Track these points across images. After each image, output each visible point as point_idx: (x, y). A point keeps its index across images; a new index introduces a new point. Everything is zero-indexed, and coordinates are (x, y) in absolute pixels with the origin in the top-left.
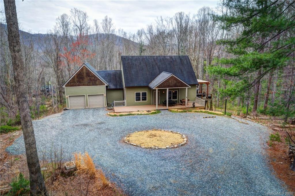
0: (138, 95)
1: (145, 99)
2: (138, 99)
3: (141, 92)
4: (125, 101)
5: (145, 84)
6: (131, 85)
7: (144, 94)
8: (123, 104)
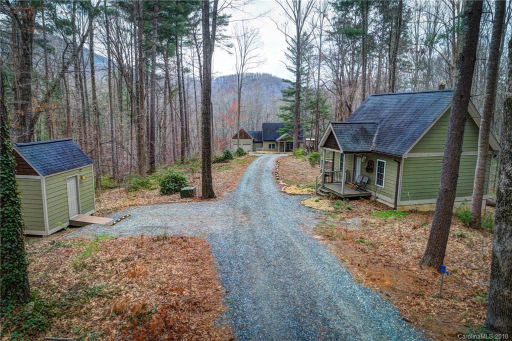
0: (270, 145)
1: (274, 147)
2: (270, 147)
3: (272, 143)
4: (263, 148)
5: (274, 139)
6: (267, 139)
7: (274, 145)
8: (261, 150)
